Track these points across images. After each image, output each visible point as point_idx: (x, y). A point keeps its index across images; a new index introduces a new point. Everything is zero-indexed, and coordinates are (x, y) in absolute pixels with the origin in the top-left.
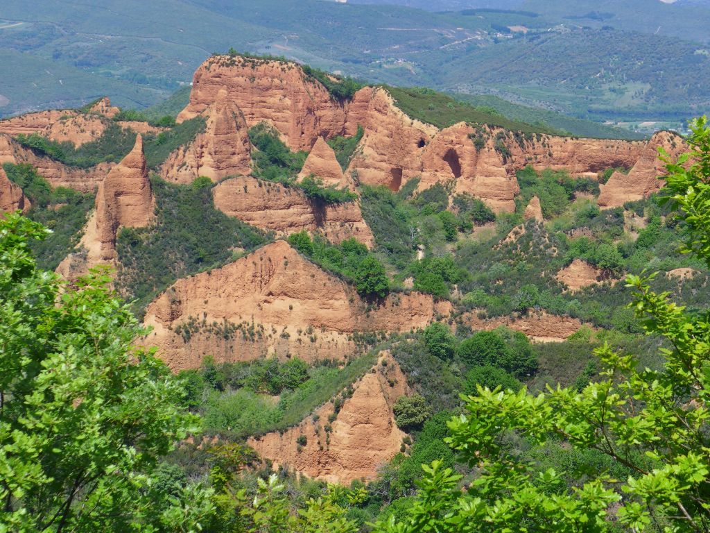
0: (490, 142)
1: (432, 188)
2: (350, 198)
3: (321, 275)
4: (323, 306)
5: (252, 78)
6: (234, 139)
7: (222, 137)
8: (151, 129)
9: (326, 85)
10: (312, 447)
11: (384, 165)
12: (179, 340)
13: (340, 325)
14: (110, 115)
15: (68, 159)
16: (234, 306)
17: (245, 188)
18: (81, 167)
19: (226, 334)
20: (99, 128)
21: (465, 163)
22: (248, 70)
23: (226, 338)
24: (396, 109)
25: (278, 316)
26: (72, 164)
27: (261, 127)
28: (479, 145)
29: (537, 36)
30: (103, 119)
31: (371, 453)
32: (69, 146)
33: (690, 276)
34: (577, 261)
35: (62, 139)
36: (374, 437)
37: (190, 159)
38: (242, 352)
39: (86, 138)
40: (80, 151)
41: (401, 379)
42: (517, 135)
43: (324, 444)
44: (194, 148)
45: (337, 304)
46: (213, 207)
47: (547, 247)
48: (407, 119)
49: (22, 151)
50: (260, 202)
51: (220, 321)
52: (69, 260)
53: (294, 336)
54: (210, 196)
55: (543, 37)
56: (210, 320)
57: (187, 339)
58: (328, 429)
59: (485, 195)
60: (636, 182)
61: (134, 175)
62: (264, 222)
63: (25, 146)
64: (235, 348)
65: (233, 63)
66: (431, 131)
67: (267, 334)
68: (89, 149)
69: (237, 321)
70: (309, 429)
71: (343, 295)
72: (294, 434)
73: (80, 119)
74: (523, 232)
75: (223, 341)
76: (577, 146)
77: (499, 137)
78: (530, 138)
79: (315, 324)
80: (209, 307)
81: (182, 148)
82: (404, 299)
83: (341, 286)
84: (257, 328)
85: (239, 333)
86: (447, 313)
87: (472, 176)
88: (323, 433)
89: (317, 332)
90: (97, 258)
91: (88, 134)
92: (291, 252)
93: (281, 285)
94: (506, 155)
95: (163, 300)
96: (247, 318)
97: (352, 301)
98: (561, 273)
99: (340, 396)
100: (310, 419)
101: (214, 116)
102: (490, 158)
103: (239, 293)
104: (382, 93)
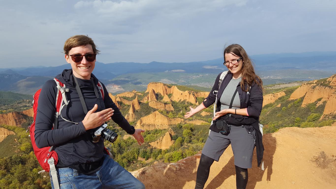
0: (191, 93)
1: (183, 101)
2: (170, 103)
3: (163, 116)
4: (163, 120)
5: (156, 86)
8: (141, 94)
9: (167, 86)
10: (159, 143)
11: (176, 97)
12: (142, 127)
13: (167, 123)
16: (150, 121)
17: (154, 103)
18: (131, 100)
19: (149, 125)
21: (188, 96)
22: (155, 84)
24: (177, 89)
25: (157, 122)
26: (129, 100)
30: (134, 93)
31: (168, 144)
32: (129, 97)
36: (168, 142)
38: (152, 128)
39: (132, 96)
40: (131, 98)
42: (196, 92)
43: (161, 143)
45: (166, 120)
46: (149, 105)
48: (179, 90)
49: (121, 99)
50: (156, 105)
51: (148, 123)
52: (127, 115)
53: (159, 125)
54: (148, 104)
56: (146, 124)
58: (162, 141)
59: (191, 101)
61: (136, 102)
62: (157, 108)
65: (153, 83)
66: (183, 92)
68: (132, 98)
69: (151, 123)
70: (158, 141)
72: (156, 142)
73: (131, 93)
75: (149, 127)
76: (205, 93)
77: (193, 92)
78: (198, 92)
80: (146, 121)
81: (146, 97)
82: (176, 119)
83: (166, 117)
84: (154, 124)
85: (151, 125)
86: (183, 121)
87: (189, 98)
89: (163, 125)
90: (131, 115)
92: (158, 113)
93: (157, 117)
94: (194, 95)
95: (139, 121)
99: (163, 135)
100: (159, 139)
101: (150, 92)
102: (192, 95)
103: (151, 119)
104: (175, 87)
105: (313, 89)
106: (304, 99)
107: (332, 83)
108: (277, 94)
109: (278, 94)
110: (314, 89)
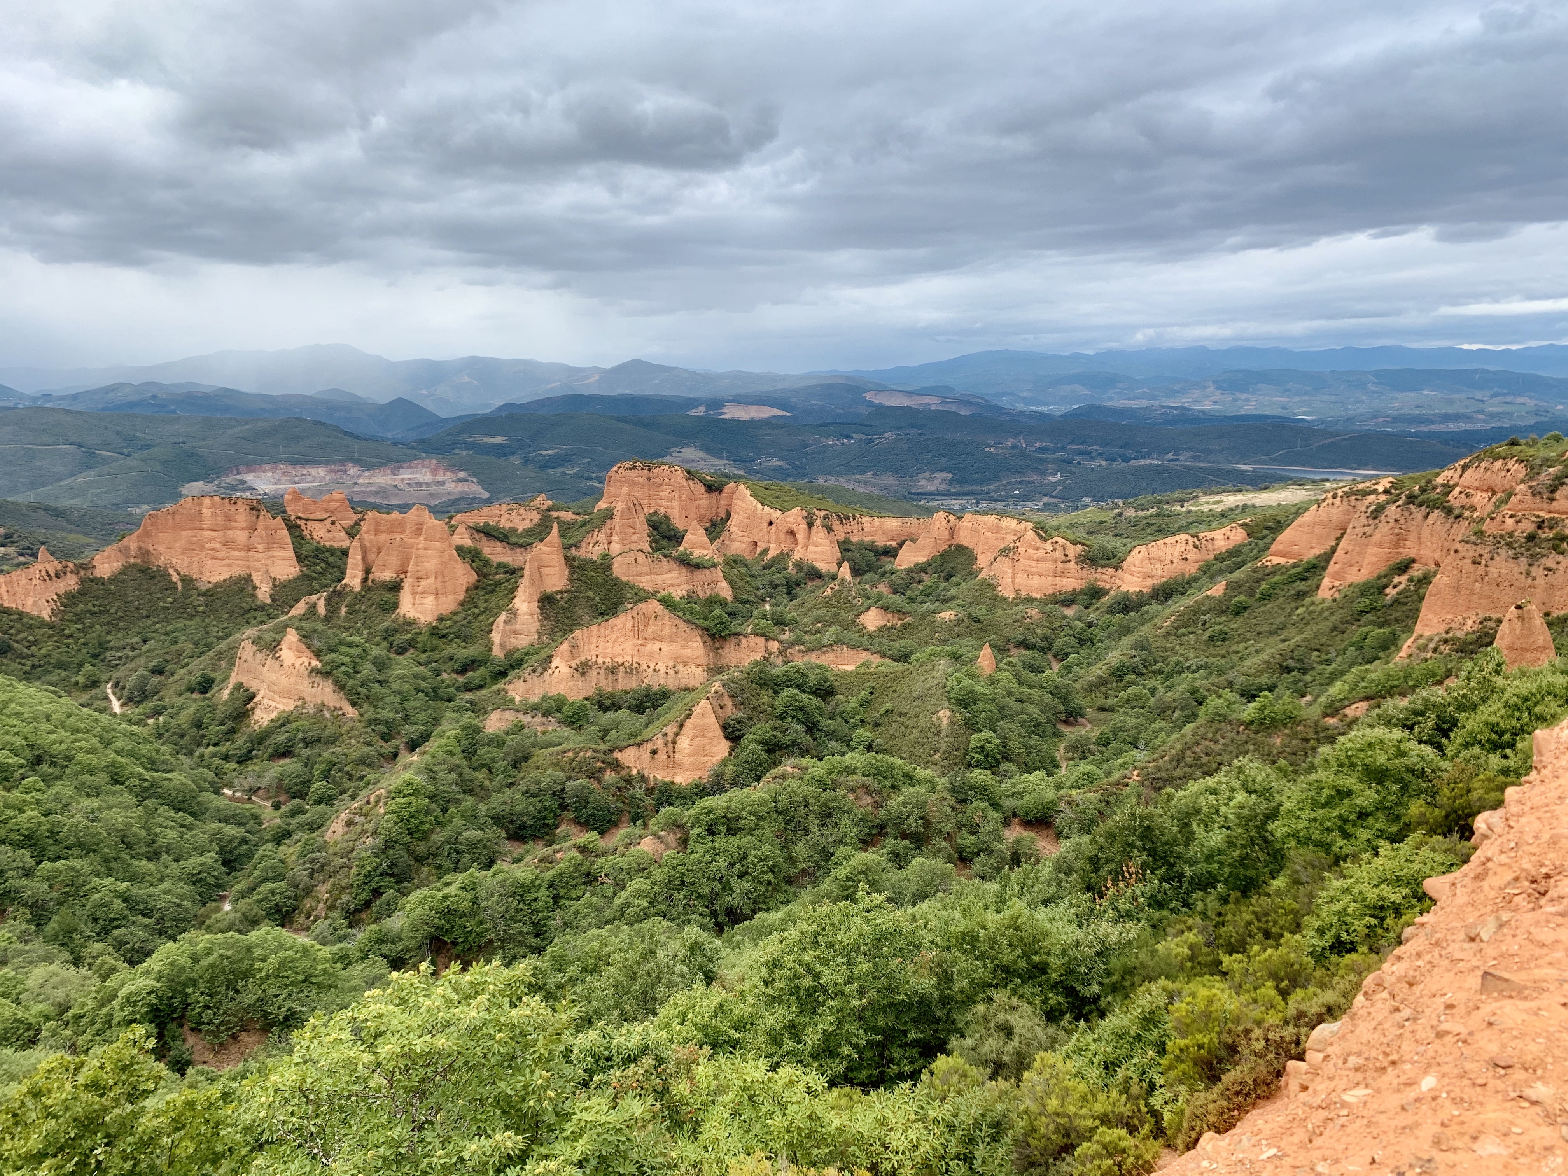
0: (818, 522)
1: (778, 556)
2: (715, 566)
3: (682, 625)
4: (684, 647)
5: (649, 479)
6: (635, 523)
7: (625, 522)
8: (574, 517)
9: (703, 482)
10: (662, 756)
11: (745, 539)
12: (577, 675)
13: (697, 661)
14: (544, 507)
15: (512, 540)
16: (618, 649)
17: (636, 560)
19: (613, 671)
20: (536, 517)
21: (800, 536)
22: (646, 472)
23: (613, 673)
24: (752, 499)
25: (651, 654)
26: (513, 544)
27: (655, 513)
28: (810, 525)
29: (871, 441)
30: (539, 511)
31: (707, 758)
32: (514, 530)
33: (953, 617)
34: (873, 608)
35: (508, 525)
36: (707, 747)
37: (602, 538)
38: (625, 683)
39: (527, 524)
40: (520, 534)
41: (729, 703)
42: (838, 516)
43: (671, 754)
44: (605, 529)
45: (695, 645)
46: (611, 574)
47: (854, 598)
48: (760, 506)
49: (476, 536)
50: (647, 570)
51: (608, 660)
52: (503, 616)
53: (663, 670)
54: (610, 565)
55: (876, 442)
56: (600, 660)
57: (583, 674)
58: (674, 743)
59: (816, 560)
60: (924, 548)
61: (551, 553)
62: (650, 585)
63: (478, 531)
64: (620, 680)
65: (635, 468)
66: (776, 514)
67: (642, 669)
68: (529, 533)
69: (620, 660)
70: (659, 743)
71: (699, 639)
72: (649, 746)
73: (522, 511)
74: (837, 587)
75: (611, 675)
76: (881, 523)
77: (825, 517)
78: (848, 518)
79: (678, 661)
80: (600, 650)
81: (597, 531)
82: (744, 641)
83: (697, 633)
84: (635, 665)
85: (622, 669)
86: (775, 650)
87: (806, 546)
88: (670, 746)
89: (680, 667)
90: (525, 614)
91: (528, 521)
92: (660, 608)
93: (653, 632)
94: (830, 530)
95: (565, 646)
96: (629, 658)
97: (705, 642)
98: (862, 617)
99: (682, 718)
100: (659, 736)
101: (619, 506)
102: (819, 533)
103: (622, 639)
104: (742, 487)
105: (1375, 518)
106: (1332, 563)
107: (1461, 493)
108: (1210, 535)
109: (1218, 535)
110: (1377, 521)
